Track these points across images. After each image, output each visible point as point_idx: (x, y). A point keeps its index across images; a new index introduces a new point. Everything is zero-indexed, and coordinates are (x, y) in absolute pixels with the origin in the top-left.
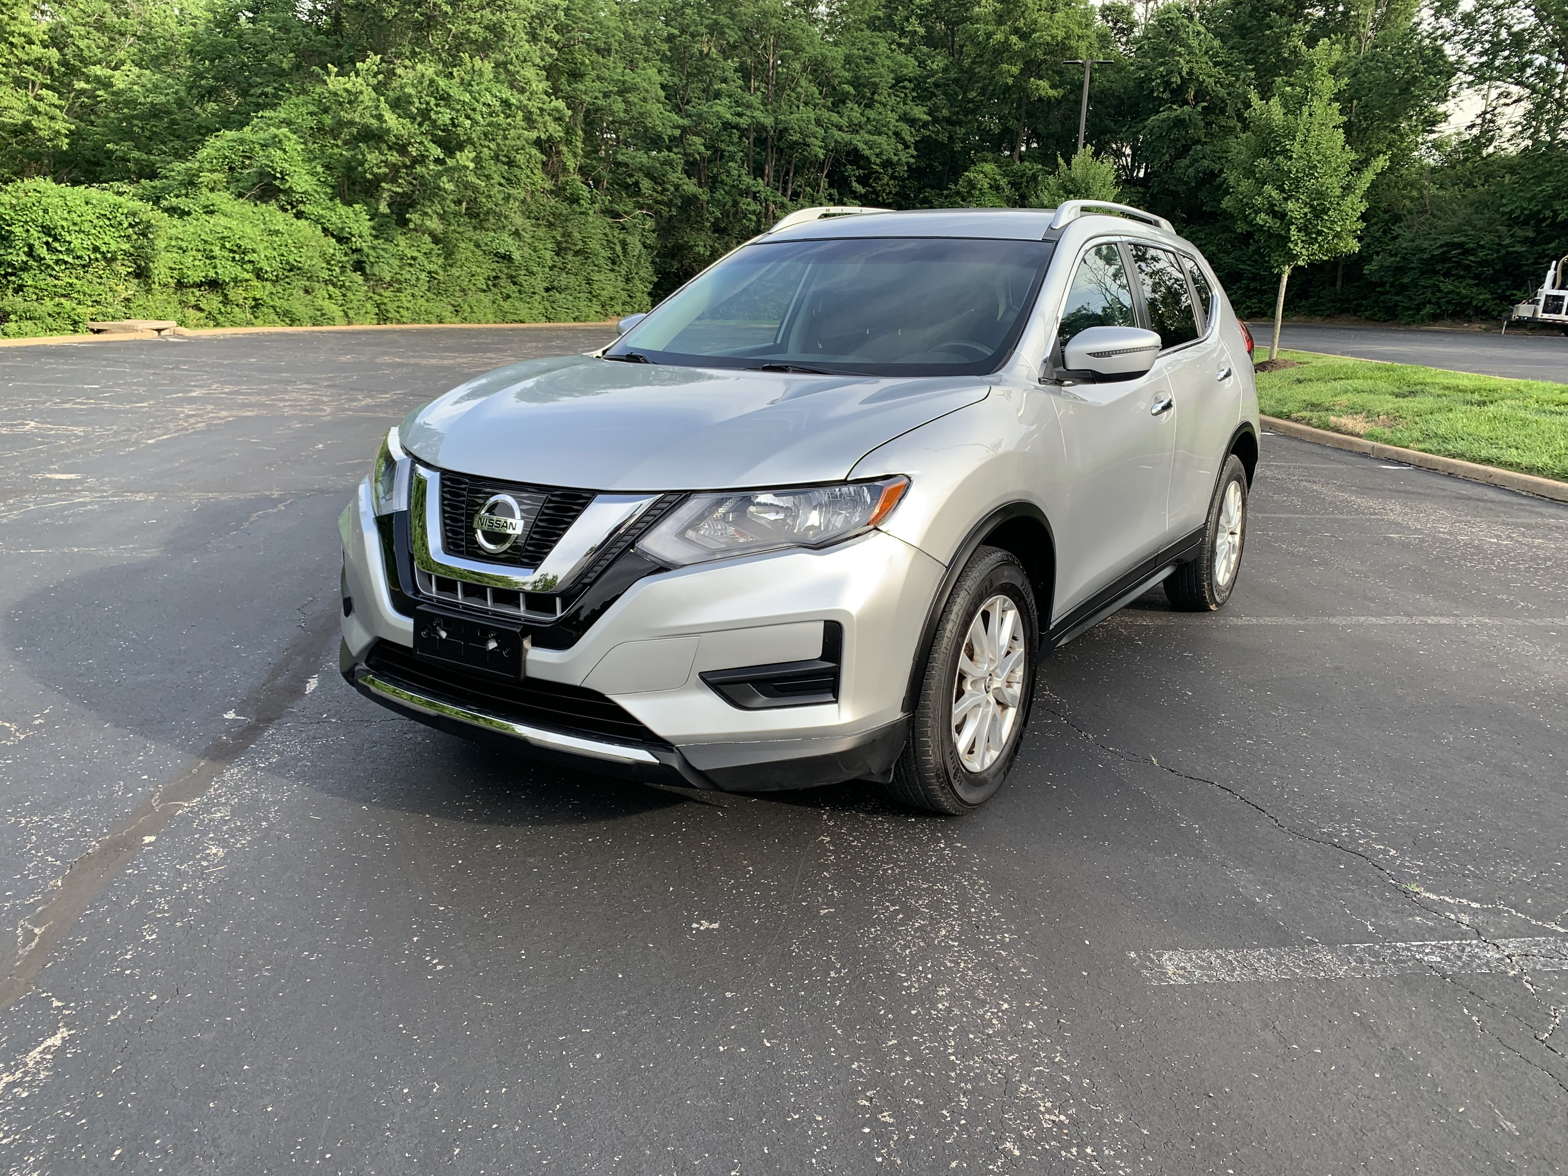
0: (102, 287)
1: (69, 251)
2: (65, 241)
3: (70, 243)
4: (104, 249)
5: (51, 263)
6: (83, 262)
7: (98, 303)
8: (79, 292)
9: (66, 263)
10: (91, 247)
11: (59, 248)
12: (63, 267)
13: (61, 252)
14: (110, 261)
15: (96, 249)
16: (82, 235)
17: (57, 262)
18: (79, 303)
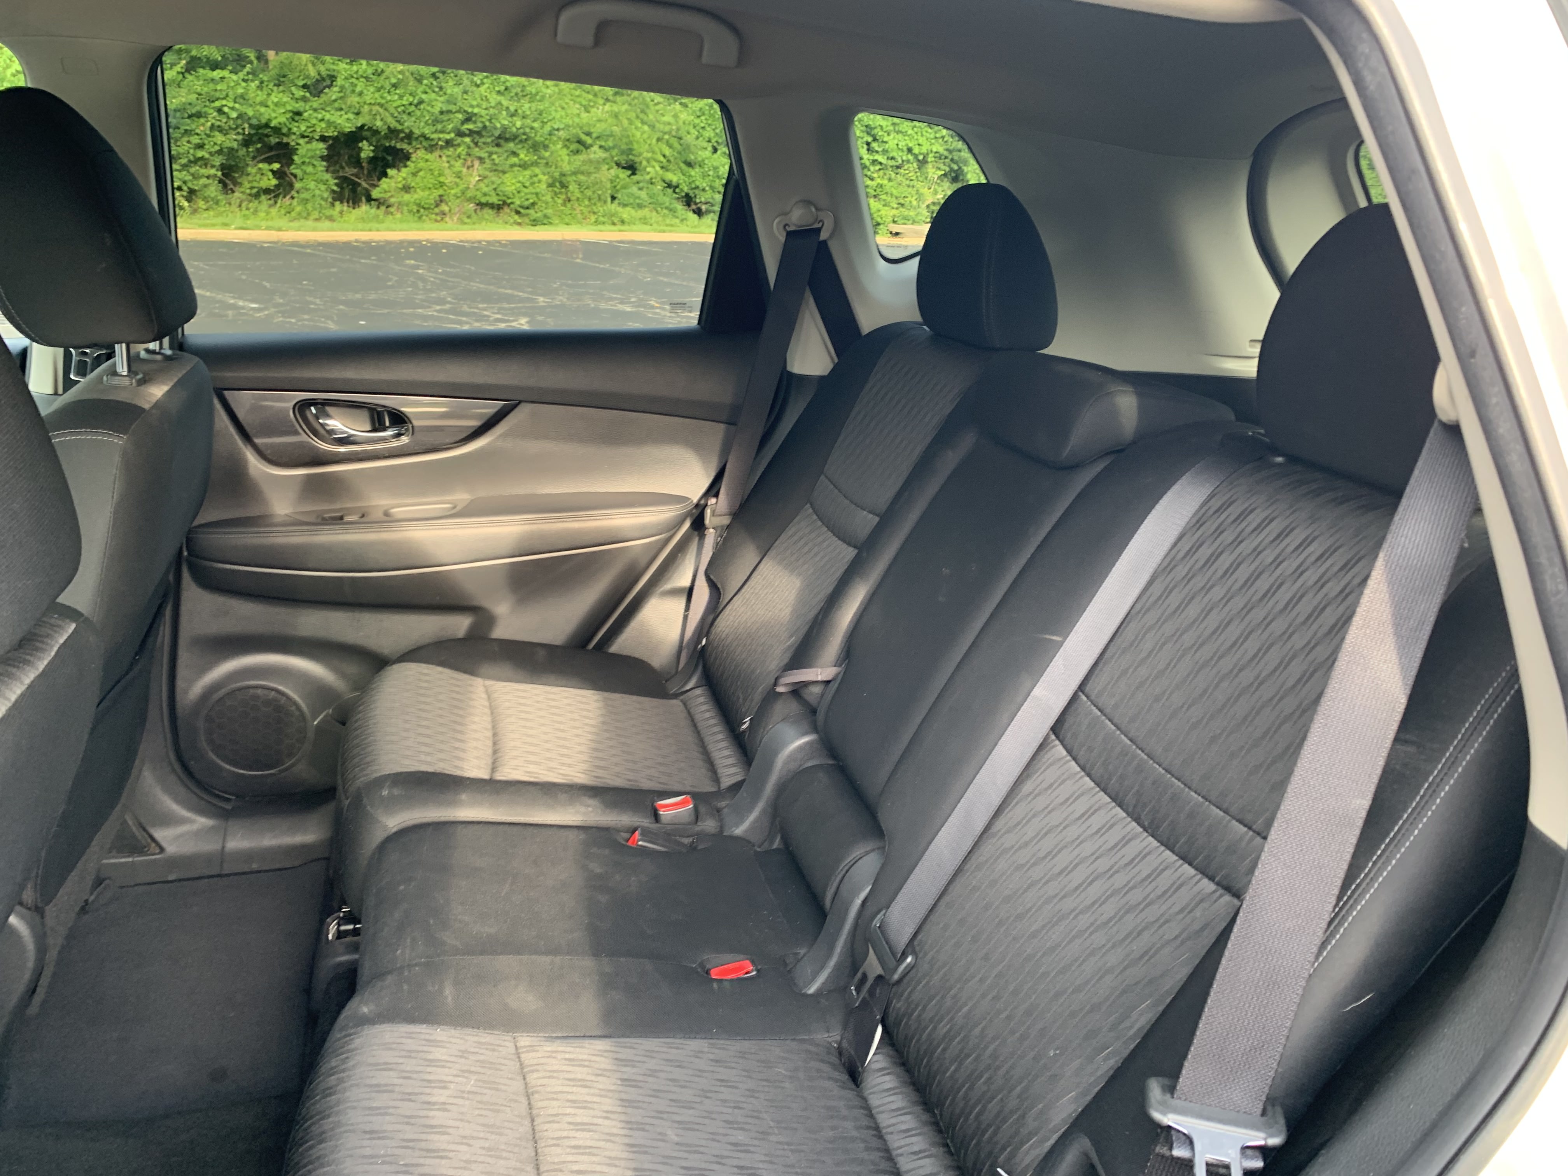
0: (910, 189)
1: (885, 151)
2: (883, 142)
3: (886, 142)
4: (916, 150)
5: (868, 163)
6: (897, 164)
7: (902, 205)
8: (886, 193)
9: (881, 163)
10: (905, 148)
11: (877, 149)
12: (878, 167)
13: (877, 152)
14: (922, 163)
15: (910, 150)
16: (900, 136)
17: (874, 162)
18: (885, 205)
